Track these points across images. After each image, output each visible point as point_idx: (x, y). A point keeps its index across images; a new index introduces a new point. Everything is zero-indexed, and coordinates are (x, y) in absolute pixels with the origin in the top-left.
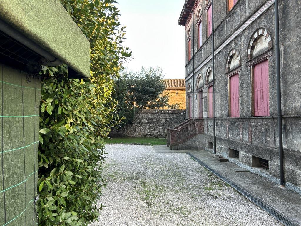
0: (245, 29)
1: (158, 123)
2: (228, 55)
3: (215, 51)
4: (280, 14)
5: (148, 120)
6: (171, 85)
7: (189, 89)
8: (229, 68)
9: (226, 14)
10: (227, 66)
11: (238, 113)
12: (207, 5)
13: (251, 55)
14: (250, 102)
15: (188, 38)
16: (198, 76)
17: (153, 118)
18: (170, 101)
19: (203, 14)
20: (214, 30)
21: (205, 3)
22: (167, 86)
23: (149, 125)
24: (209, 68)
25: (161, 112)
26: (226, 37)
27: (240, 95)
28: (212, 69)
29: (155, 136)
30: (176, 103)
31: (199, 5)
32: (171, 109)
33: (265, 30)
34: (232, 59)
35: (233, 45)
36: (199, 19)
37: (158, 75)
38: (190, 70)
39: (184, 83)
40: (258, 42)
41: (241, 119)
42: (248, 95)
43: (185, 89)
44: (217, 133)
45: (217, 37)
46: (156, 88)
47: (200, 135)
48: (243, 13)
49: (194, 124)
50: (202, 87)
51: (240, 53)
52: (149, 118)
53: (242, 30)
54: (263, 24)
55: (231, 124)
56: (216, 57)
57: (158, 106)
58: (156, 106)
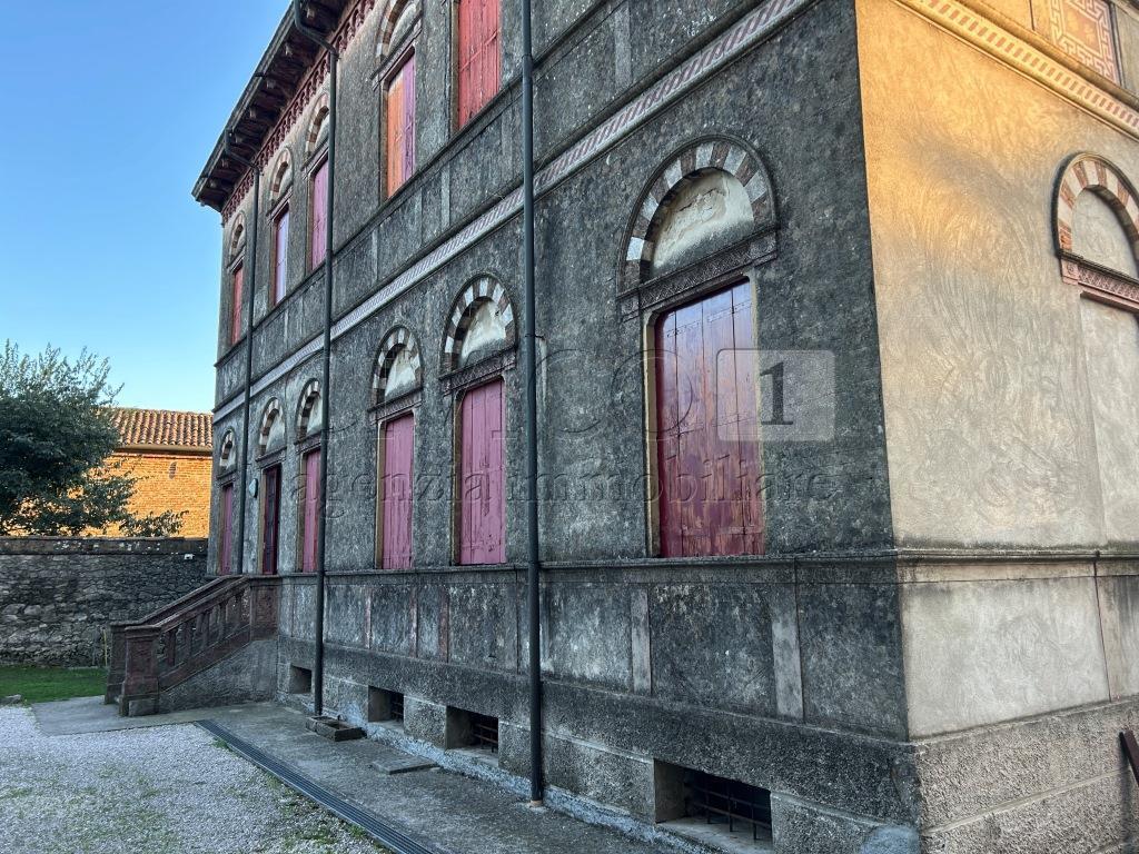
0: (436, 269)
1: (68, 597)
2: (381, 346)
3: (335, 323)
4: (539, 245)
5: (14, 586)
6: (149, 434)
7: (226, 457)
8: (381, 392)
9: (377, 203)
10: (375, 385)
11: (407, 555)
12: (311, 156)
13: (456, 356)
14: (447, 514)
15: (234, 258)
16: (266, 407)
17: (43, 574)
18: (139, 501)
19: (296, 185)
20: (335, 248)
21: (307, 150)
22: (129, 436)
23: (21, 611)
24: (311, 381)
25: (88, 547)
26: (374, 281)
27: (416, 491)
28: (320, 386)
29: (46, 660)
30: (164, 510)
31: (280, 149)
32: (141, 538)
33: (498, 286)
34: (392, 362)
35: (398, 315)
36: (281, 198)
37: (86, 387)
38: (235, 381)
39: (206, 429)
40: (477, 317)
41: (417, 573)
42: (441, 490)
43: (208, 454)
44: (328, 632)
45: (342, 275)
46: (67, 440)
47: (260, 643)
48: (432, 215)
49: (239, 596)
50: (279, 452)
51: (419, 344)
52: (22, 577)
53: (427, 270)
54: (491, 265)
55: (383, 594)
56: (336, 346)
57: (75, 521)
58: (63, 519)
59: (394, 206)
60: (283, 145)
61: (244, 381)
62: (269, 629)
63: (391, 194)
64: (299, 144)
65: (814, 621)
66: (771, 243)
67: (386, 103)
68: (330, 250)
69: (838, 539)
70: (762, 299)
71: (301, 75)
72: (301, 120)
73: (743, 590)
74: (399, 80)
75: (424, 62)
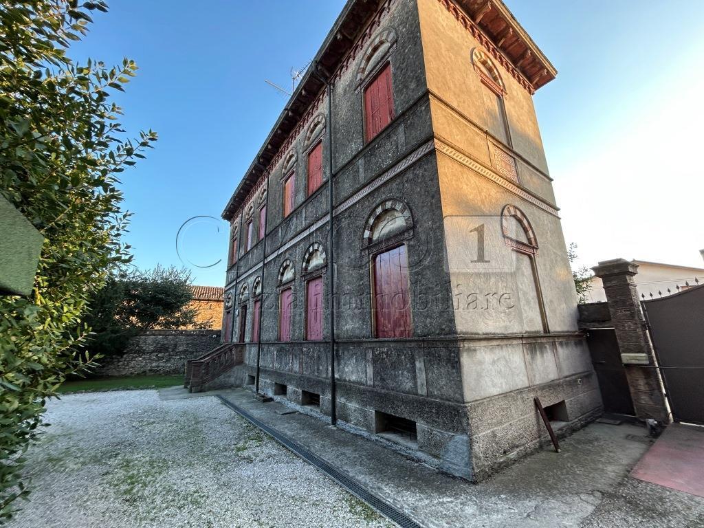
0: (300, 240)
1: (173, 350)
2: (281, 265)
3: (266, 258)
4: (334, 233)
5: (155, 347)
6: (203, 294)
7: (228, 302)
8: (281, 281)
9: (281, 219)
10: (279, 278)
11: (289, 337)
12: (260, 204)
13: (306, 269)
14: (302, 323)
15: (234, 236)
16: (243, 286)
17: (166, 342)
18: (199, 317)
19: (255, 213)
20: (267, 234)
21: (259, 202)
22: (197, 295)
23: (157, 355)
24: (258, 277)
25: (181, 333)
26: (280, 244)
27: (292, 315)
28: (260, 279)
29: (164, 372)
30: (207, 320)
32: (199, 330)
33: (321, 246)
34: (285, 271)
35: (287, 255)
36: (250, 218)
37: (183, 279)
38: (232, 277)
39: (222, 293)
40: (314, 256)
41: (292, 343)
42: (301, 314)
43: (223, 301)
44: (261, 363)
45: (269, 242)
46: (176, 297)
47: (237, 367)
48: (299, 223)
49: (231, 350)
50: (246, 301)
51: (294, 265)
52: (158, 343)
53: (297, 241)
54: (318, 239)
55: (280, 351)
56: (266, 266)
57: (177, 324)
58: (173, 323)
59: (287, 220)
60: (251, 201)
61: (235, 277)
62: (241, 362)
63: (286, 216)
64: (256, 200)
65: (430, 361)
66: (412, 233)
67: (285, 188)
68: (265, 234)
69: (437, 332)
70: (409, 251)
71: (258, 179)
72: (257, 193)
73: (405, 350)
74: (289, 180)
75: (297, 175)
